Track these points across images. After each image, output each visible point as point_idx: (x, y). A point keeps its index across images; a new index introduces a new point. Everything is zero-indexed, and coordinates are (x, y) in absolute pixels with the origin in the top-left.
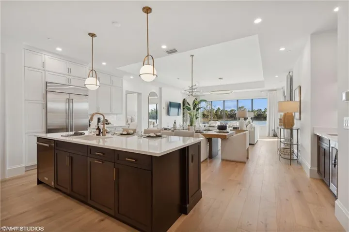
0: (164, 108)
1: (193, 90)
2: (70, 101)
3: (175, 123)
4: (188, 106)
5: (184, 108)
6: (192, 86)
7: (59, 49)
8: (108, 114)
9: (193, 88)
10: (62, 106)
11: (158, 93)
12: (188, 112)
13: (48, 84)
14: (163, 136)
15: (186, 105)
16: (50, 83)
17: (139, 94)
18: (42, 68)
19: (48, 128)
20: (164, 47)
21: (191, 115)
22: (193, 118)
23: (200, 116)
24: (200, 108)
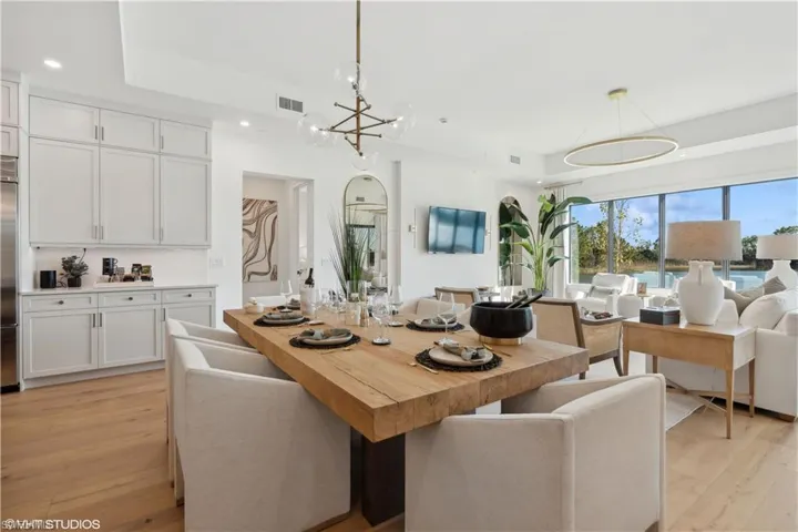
0: (410, 228)
4: (521, 221)
12: (522, 241)
21: (532, 253)
22: (538, 262)
23: (567, 254)
24: (565, 227)
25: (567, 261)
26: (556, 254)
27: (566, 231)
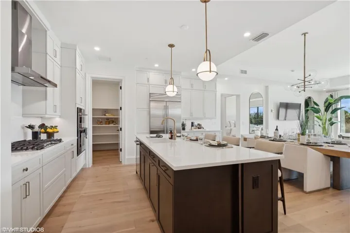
0: (272, 111)
1: (306, 83)
2: (166, 108)
3: (277, 129)
4: (316, 106)
5: (307, 111)
6: (305, 78)
7: (157, 65)
8: (201, 119)
9: (306, 80)
10: (160, 112)
11: (263, 93)
12: (316, 115)
13: (151, 95)
14: (229, 145)
15: (313, 105)
16: (152, 94)
17: (238, 96)
18: (147, 83)
19: (151, 130)
20: (247, 35)
21: (321, 120)
22: (324, 124)
23: (339, 120)
24: (338, 109)
25: (339, 123)
26: (333, 120)
27: (339, 111)
